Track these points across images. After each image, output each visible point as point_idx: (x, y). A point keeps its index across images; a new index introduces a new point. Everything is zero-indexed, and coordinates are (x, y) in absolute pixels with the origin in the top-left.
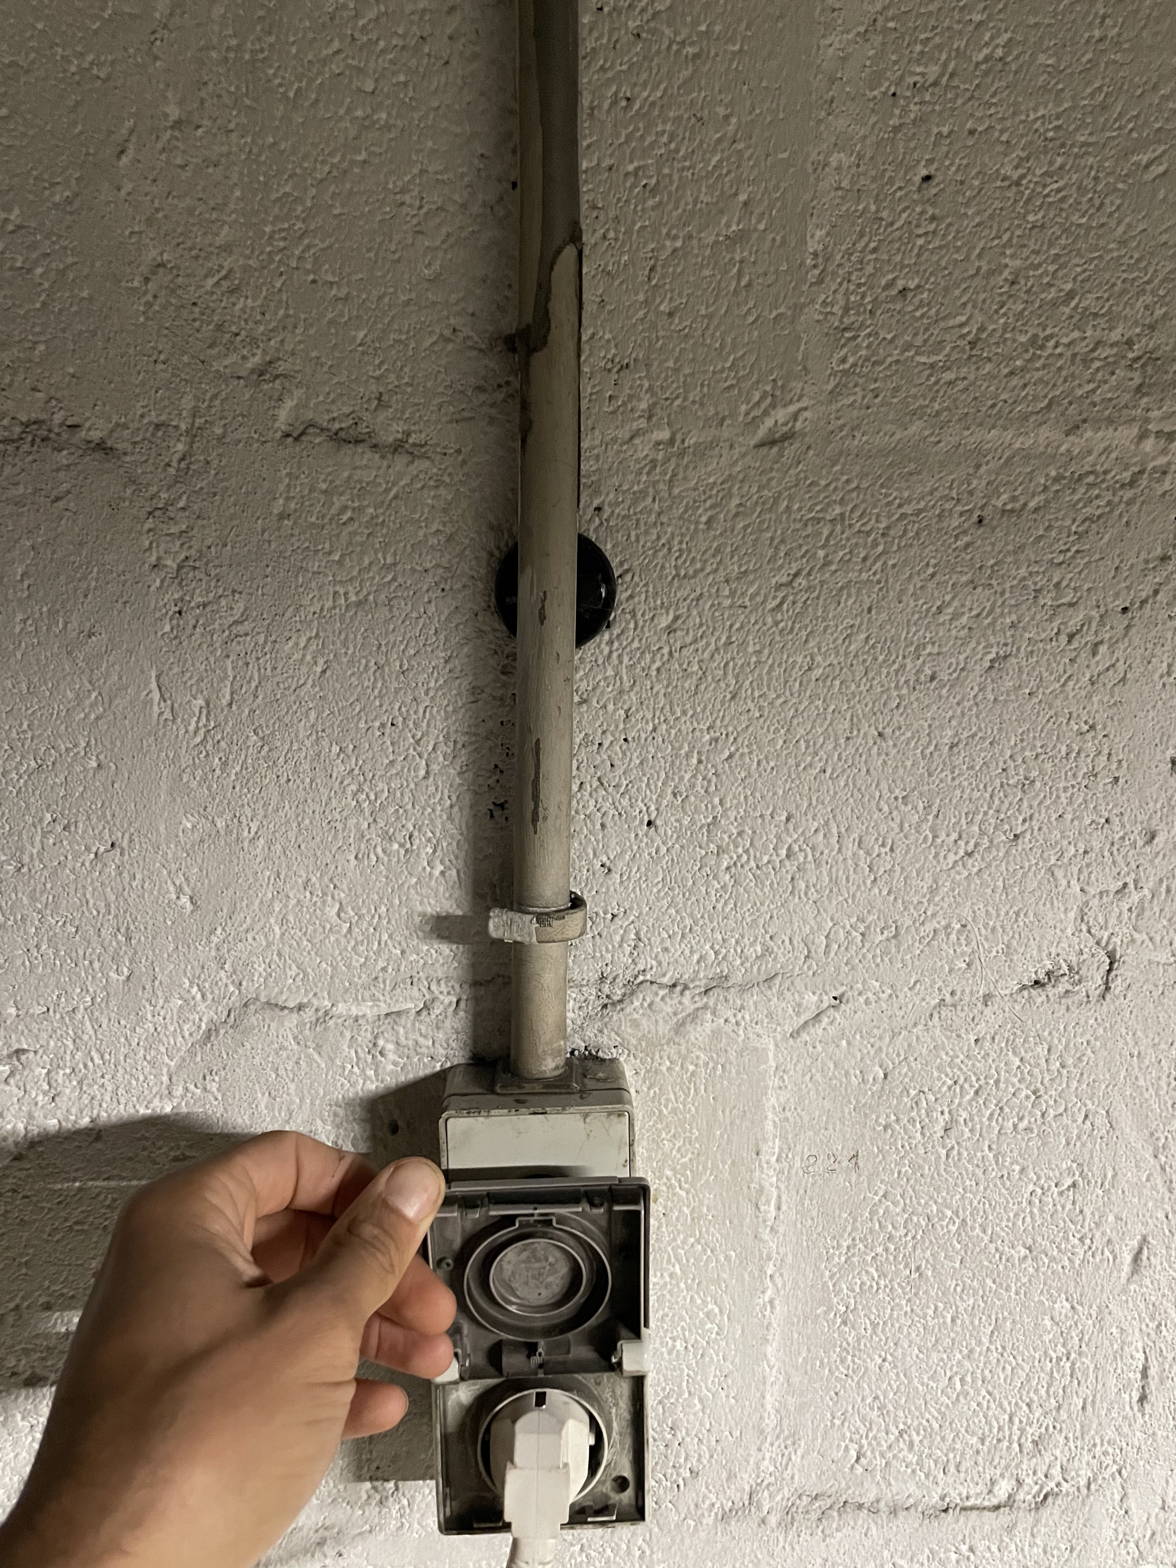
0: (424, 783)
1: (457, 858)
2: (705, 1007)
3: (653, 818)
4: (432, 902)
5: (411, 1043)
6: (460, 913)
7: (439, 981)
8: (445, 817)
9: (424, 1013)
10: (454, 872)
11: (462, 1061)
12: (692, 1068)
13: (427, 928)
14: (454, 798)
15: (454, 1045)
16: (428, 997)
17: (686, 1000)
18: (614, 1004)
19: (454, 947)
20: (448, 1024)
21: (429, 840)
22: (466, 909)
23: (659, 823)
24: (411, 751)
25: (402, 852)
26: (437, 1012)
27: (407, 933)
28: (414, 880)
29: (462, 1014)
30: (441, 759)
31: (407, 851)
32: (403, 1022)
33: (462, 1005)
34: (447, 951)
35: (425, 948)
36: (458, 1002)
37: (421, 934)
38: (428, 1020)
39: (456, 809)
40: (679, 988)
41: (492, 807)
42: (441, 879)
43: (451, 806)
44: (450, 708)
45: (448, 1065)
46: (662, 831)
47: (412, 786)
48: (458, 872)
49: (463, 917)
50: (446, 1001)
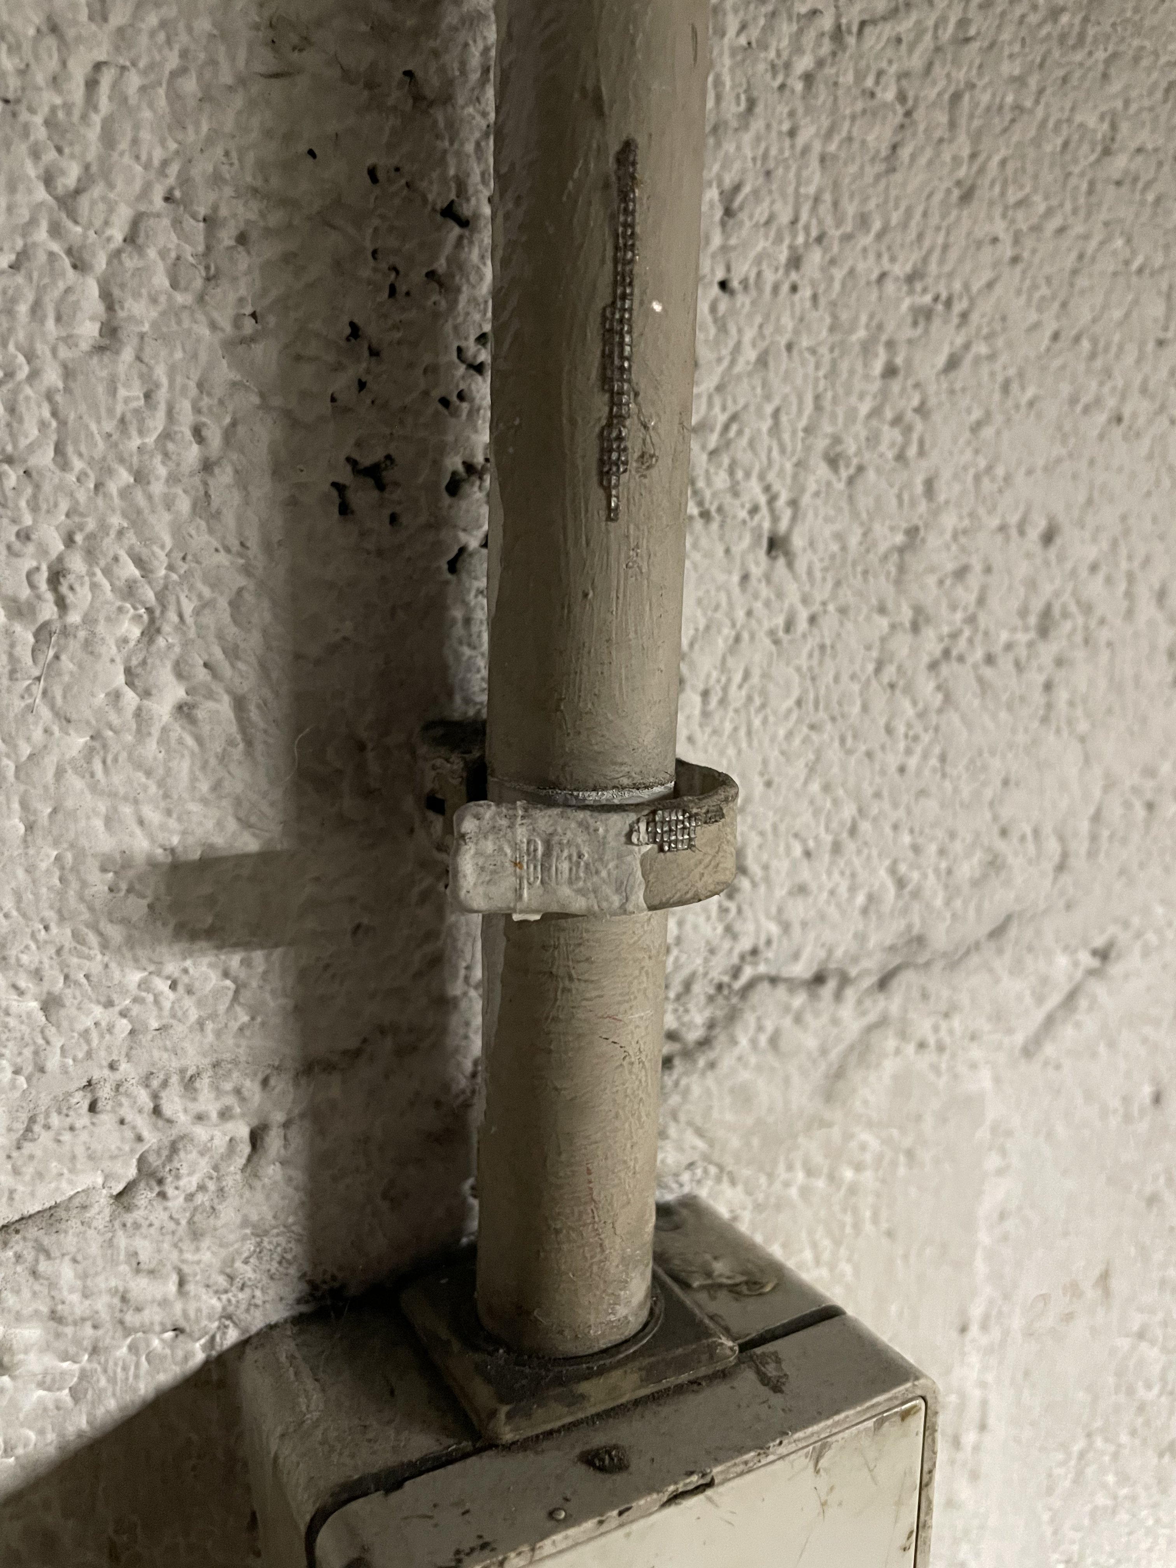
0: (98, 368)
1: (233, 653)
2: (882, 1022)
3: (783, 525)
4: (153, 816)
5: (102, 1304)
6: (250, 844)
7: (189, 1084)
8: (184, 505)
9: (145, 1196)
10: (224, 707)
11: (277, 1313)
12: (848, 1174)
13: (137, 907)
14: (214, 436)
15: (247, 1272)
16: (151, 1138)
17: (846, 1011)
18: (688, 1054)
19: (235, 960)
20: (228, 1214)
21: (129, 591)
22: (274, 829)
23: (798, 542)
24: (41, 234)
25: (26, 636)
26: (190, 1182)
27: (62, 934)
28: (79, 741)
29: (272, 1172)
30: (161, 280)
31: (43, 633)
32: (70, 1241)
33: (274, 1142)
34: (214, 979)
35: (135, 977)
36: (256, 1138)
37: (115, 933)
38: (159, 1216)
39: (224, 476)
40: (831, 985)
41: (345, 476)
42: (178, 730)
43: (207, 466)
44: (190, 85)
45: (232, 1336)
46: (801, 565)
47: (52, 376)
48: (239, 704)
49: (265, 857)
50: (220, 1142)
